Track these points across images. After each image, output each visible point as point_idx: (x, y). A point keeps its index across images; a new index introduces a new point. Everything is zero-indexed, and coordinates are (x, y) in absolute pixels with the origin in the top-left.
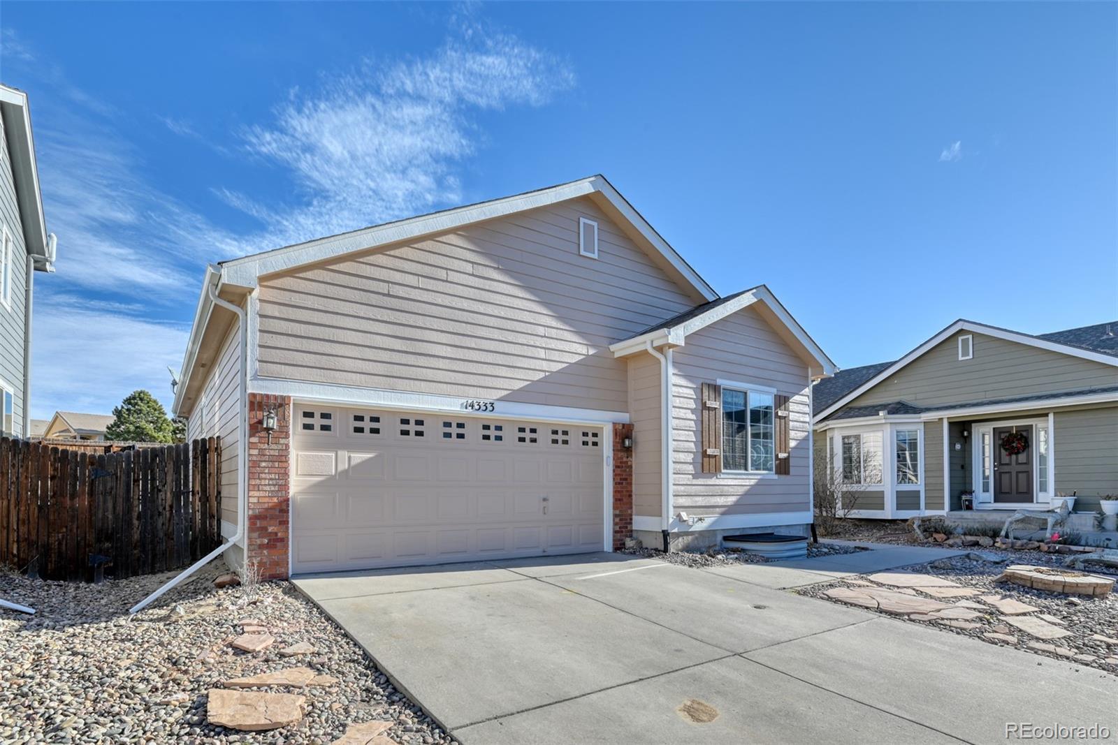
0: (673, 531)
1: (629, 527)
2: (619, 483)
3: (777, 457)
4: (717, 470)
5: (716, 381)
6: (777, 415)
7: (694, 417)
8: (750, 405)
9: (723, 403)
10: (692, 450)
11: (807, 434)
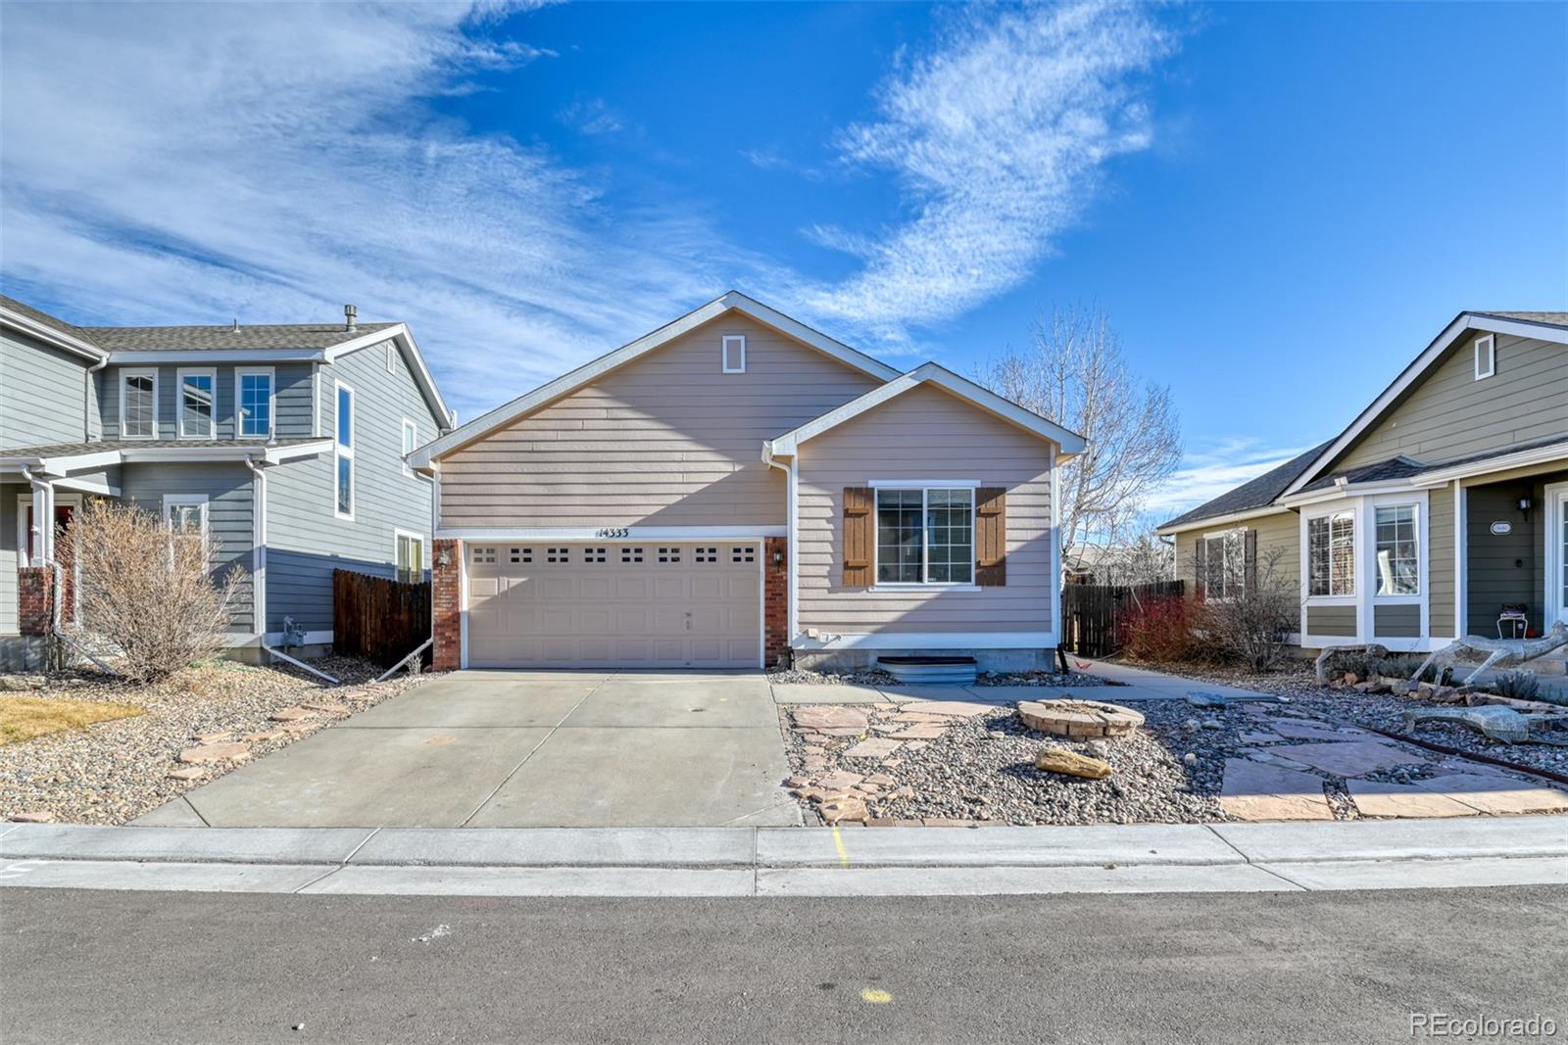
0: (799, 648)
1: (784, 644)
2: (771, 599)
3: (978, 564)
4: (868, 583)
5: (867, 483)
6: (979, 514)
7: (831, 526)
8: (929, 506)
9: (880, 506)
10: (827, 562)
11: (1046, 531)
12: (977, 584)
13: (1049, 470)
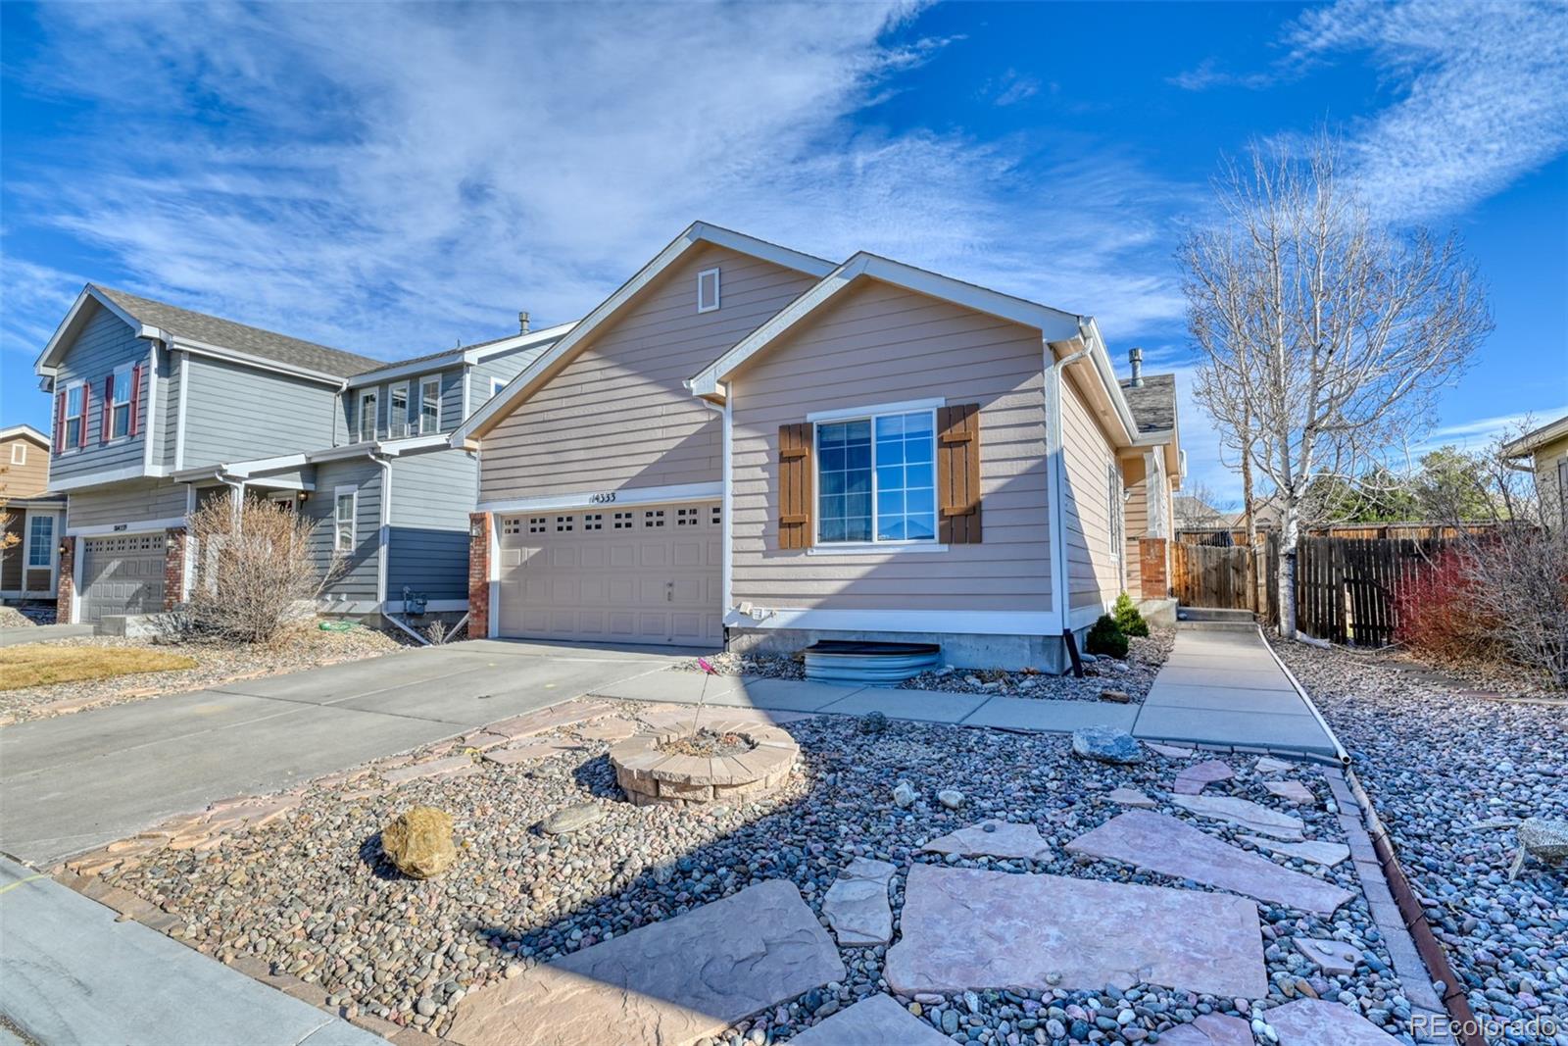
0: (734, 625)
3: (942, 512)
4: (805, 545)
5: (805, 417)
6: (942, 444)
7: (766, 475)
8: (878, 439)
9: (822, 444)
10: (760, 520)
11: (1040, 460)
12: (942, 541)
13: (1042, 371)
